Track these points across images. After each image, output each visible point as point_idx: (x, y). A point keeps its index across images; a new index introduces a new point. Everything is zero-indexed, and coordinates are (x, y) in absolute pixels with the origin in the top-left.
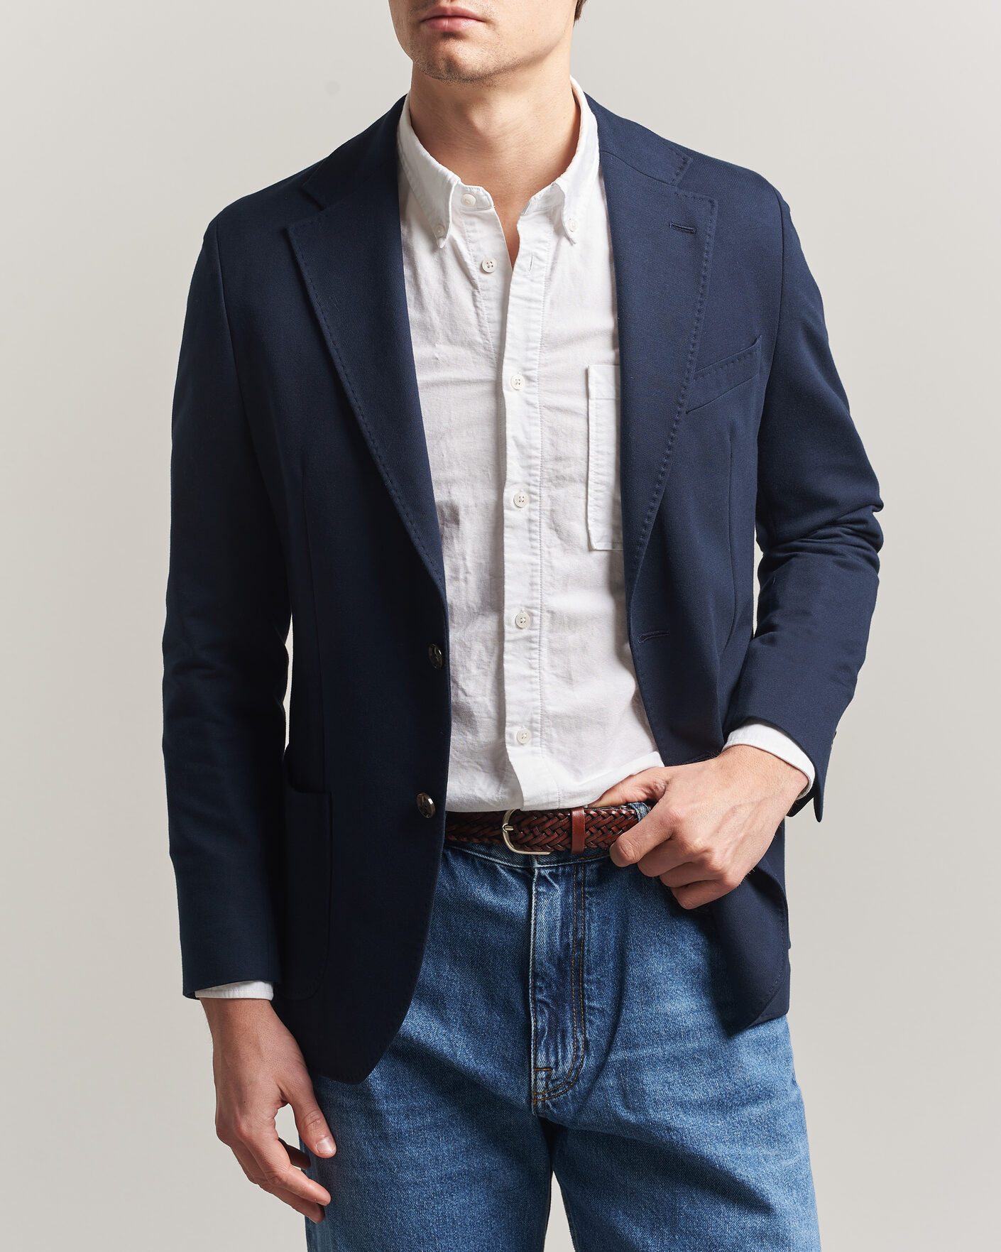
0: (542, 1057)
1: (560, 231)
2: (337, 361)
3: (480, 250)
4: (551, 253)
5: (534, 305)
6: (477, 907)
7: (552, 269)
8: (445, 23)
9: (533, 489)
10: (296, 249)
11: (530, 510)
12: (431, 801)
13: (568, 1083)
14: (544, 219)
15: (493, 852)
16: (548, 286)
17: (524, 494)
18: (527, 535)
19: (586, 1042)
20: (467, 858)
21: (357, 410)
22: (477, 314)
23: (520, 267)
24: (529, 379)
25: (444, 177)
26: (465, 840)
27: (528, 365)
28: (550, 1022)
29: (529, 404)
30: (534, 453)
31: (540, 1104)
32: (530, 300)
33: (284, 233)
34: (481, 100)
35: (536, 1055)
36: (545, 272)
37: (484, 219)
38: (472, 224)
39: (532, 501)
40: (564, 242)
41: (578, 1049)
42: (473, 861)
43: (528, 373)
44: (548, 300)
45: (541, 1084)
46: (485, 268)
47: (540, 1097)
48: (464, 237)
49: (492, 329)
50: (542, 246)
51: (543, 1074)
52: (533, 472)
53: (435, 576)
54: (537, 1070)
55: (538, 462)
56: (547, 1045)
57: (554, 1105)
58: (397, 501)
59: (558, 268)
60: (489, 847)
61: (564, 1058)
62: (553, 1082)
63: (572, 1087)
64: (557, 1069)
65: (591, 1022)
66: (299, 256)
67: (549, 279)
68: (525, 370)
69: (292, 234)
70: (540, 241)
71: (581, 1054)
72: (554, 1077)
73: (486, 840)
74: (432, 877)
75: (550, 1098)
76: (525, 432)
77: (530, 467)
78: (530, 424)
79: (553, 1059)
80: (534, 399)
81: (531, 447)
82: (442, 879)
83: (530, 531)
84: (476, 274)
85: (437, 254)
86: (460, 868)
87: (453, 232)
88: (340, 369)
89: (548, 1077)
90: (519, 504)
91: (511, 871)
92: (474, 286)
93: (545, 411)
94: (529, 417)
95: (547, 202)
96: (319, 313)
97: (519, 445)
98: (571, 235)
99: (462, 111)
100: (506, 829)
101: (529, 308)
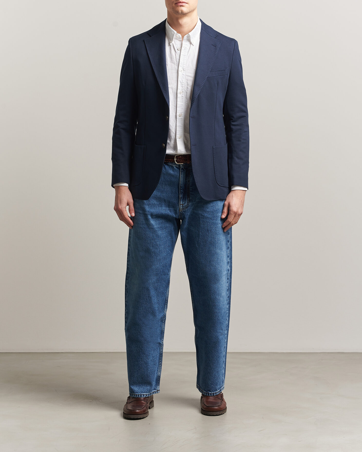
0: (181, 202)
1: (191, 43)
2: (152, 64)
3: (178, 46)
4: (189, 47)
5: (185, 56)
6: (170, 174)
7: (189, 50)
8: (181, 4)
9: (183, 90)
10: (146, 44)
11: (182, 94)
12: (164, 145)
13: (186, 207)
14: (187, 41)
15: (173, 164)
16: (188, 53)
17: (181, 91)
18: (182, 99)
19: (190, 200)
20: (168, 165)
21: (155, 73)
22: (176, 57)
23: (183, 49)
24: (184, 70)
25: (174, 32)
26: (167, 162)
27: (184, 67)
28: (183, 196)
29: (183, 75)
30: (183, 84)
31: (181, 211)
32: (184, 55)
33: (144, 41)
34: (181, 18)
35: (180, 202)
36: (188, 51)
37: (179, 40)
38: (177, 41)
39: (183, 93)
40: (192, 45)
41: (188, 201)
42: (169, 166)
43: (184, 69)
44: (188, 56)
45: (181, 207)
46: (178, 49)
47: (181, 210)
48: (175, 43)
49: (178, 60)
50: (187, 46)
51: (182, 205)
52: (183, 87)
53: (168, 103)
54: (181, 205)
55: (184, 85)
56: (182, 200)
57: (183, 211)
58: (162, 89)
59: (190, 50)
60: (172, 163)
61: (186, 202)
62: (183, 207)
63: (187, 208)
64: (184, 204)
65: (191, 196)
66: (146, 45)
67: (188, 52)
68: (183, 68)
69: (145, 41)
70: (187, 45)
71: (189, 202)
72: (184, 206)
73: (171, 162)
74: (161, 169)
75: (183, 210)
76: (182, 80)
77: (182, 86)
78: (183, 78)
79: (183, 203)
80: (184, 74)
81: (183, 83)
82: (163, 169)
83: (182, 98)
84: (176, 50)
85: (170, 46)
86: (166, 167)
87: (173, 42)
88: (152, 65)
89: (183, 206)
90: (181, 93)
91: (176, 167)
92: (176, 52)
93: (186, 76)
94: (183, 77)
95: (188, 38)
96: (149, 55)
97: (180, 82)
98: (193, 44)
99: (177, 19)
100: (175, 159)
101: (184, 57)
